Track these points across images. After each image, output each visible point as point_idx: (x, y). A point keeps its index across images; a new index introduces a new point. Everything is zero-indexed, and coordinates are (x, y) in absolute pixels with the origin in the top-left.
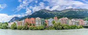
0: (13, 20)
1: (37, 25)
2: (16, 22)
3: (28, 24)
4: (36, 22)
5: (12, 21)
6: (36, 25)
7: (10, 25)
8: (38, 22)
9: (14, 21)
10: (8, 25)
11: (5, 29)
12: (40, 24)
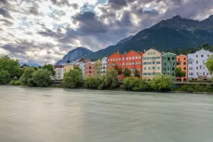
0: (72, 57)
1: (150, 74)
2: (82, 65)
3: (120, 73)
4: (145, 63)
5: (67, 59)
6: (145, 74)
7: (61, 74)
8: (152, 64)
9: (74, 60)
10: (54, 73)
11: (44, 86)
12: (160, 71)
